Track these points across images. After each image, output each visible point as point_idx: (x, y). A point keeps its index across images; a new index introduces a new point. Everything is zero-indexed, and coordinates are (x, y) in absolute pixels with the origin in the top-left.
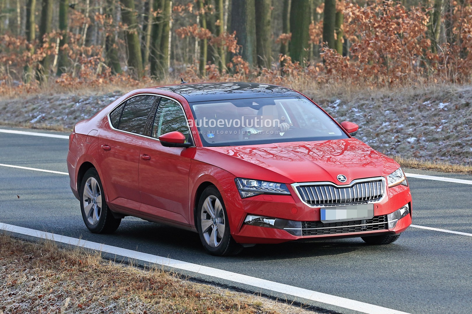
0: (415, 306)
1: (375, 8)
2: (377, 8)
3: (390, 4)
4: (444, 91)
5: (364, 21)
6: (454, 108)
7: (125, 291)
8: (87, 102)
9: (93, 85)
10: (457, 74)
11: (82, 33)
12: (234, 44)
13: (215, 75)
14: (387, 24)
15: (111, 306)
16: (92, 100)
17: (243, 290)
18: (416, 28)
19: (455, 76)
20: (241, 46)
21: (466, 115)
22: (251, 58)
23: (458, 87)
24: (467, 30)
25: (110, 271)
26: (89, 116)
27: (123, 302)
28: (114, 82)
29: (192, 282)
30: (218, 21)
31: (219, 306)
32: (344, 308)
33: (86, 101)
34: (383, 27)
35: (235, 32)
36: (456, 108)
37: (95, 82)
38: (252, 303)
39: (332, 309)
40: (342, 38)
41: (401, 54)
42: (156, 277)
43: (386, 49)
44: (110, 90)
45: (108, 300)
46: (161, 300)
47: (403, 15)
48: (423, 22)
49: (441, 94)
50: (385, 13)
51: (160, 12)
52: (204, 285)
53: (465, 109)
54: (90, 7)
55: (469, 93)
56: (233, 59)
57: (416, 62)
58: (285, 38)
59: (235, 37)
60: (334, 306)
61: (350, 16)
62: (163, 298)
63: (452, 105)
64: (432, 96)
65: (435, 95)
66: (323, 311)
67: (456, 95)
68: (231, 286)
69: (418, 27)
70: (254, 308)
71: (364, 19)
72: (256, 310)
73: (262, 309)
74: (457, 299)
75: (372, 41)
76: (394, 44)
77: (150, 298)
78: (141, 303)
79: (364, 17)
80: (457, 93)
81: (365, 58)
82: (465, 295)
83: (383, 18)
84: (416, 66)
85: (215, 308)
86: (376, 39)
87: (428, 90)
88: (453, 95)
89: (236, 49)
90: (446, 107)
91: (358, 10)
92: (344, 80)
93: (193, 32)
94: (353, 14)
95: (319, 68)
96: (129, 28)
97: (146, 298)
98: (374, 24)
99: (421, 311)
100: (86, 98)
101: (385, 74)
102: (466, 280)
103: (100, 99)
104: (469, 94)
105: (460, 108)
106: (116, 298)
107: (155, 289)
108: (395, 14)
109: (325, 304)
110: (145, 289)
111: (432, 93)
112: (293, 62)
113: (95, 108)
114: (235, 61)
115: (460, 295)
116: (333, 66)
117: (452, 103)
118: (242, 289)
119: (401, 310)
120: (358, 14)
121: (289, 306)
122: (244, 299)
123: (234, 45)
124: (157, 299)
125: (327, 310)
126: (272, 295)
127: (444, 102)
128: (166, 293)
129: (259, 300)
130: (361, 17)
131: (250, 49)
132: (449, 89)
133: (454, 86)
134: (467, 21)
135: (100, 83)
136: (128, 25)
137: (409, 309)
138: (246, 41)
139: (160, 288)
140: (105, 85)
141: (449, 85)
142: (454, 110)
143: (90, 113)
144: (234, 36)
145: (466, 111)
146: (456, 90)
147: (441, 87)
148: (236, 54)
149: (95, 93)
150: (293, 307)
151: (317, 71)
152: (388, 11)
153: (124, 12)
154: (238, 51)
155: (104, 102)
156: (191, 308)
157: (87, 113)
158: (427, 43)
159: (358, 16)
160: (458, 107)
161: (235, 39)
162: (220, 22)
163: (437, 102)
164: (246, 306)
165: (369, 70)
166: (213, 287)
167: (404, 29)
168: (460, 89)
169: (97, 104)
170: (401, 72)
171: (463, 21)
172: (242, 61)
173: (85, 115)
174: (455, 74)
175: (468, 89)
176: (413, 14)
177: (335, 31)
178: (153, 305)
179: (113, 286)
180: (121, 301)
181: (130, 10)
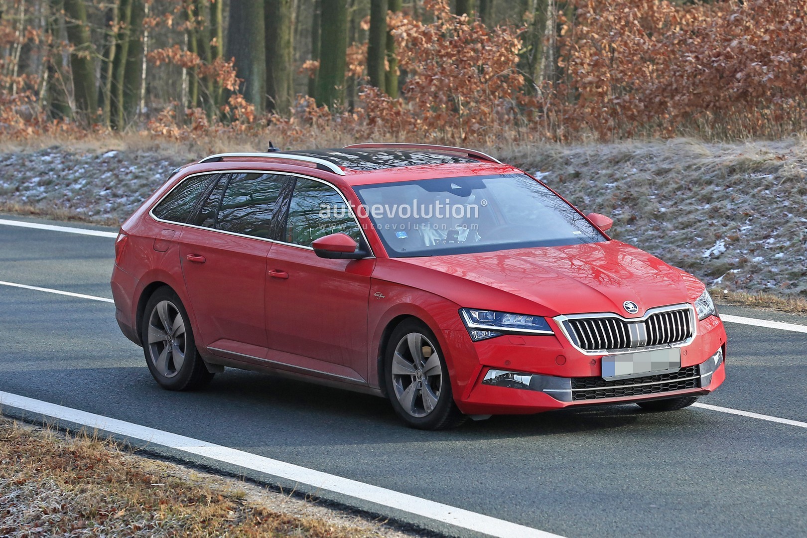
0: (482, 499)
1: (441, 28)
2: (445, 27)
3: (464, 21)
4: (542, 155)
5: (425, 46)
6: (558, 180)
7: (34, 471)
8: (8, 162)
9: (17, 137)
10: (562, 127)
11: (13, 54)
12: (231, 77)
13: (202, 124)
14: (459, 52)
15: (11, 495)
16: (15, 160)
17: (217, 472)
18: (503, 59)
19: (560, 132)
20: (243, 80)
21: (575, 191)
22: (257, 98)
23: (563, 148)
24: (578, 61)
25: (14, 438)
26: (11, 183)
27: (31, 488)
28: (50, 133)
29: (140, 457)
30: (215, 39)
31: (178, 498)
32: (372, 503)
33: (6, 161)
34: (453, 55)
35: (233, 59)
36: (561, 180)
37: (21, 133)
38: (229, 494)
39: (353, 504)
40: (396, 68)
41: (480, 97)
42: (85, 449)
43: (457, 89)
44: (42, 145)
45: (8, 486)
46: (90, 486)
47: (483, 37)
48: (513, 49)
49: (538, 158)
50: (455, 34)
51: (123, 26)
52: (159, 462)
53: (574, 182)
54: (25, 15)
55: (580, 157)
56: (230, 99)
57: (502, 108)
58: (312, 67)
59: (234, 67)
60: (356, 498)
61: (403, 38)
62: (93, 483)
63: (555, 175)
64: (525, 161)
65: (530, 160)
66: (340, 507)
67: (561, 160)
68: (200, 465)
69: (505, 56)
70: (233, 501)
71: (424, 42)
72: (235, 505)
73: (244, 503)
74: (547, 488)
75: (437, 77)
76: (469, 81)
77: (73, 483)
78: (58, 491)
79: (424, 39)
80: (561, 158)
81: (426, 103)
82: (560, 482)
83: (453, 42)
84: (503, 114)
85: (172, 502)
86: (442, 73)
87: (519, 152)
88: (556, 160)
89: (234, 84)
90: (545, 178)
91: (415, 29)
92: (394, 135)
93: (174, 57)
94: (409, 35)
95: (358, 116)
96: (79, 50)
97: (66, 482)
98: (440, 51)
99: (492, 508)
100: (6, 156)
101: (456, 127)
102: (563, 457)
103: (28, 158)
104: (580, 160)
105: (565, 180)
106: (20, 483)
107: (81, 469)
108: (471, 36)
109: (344, 495)
110: (65, 469)
111: (524, 156)
112: (318, 106)
113: (20, 172)
114: (232, 103)
115: (551, 482)
116: (378, 113)
117: (554, 172)
118: (216, 469)
119: (459, 507)
120: (415, 35)
121: (288, 499)
122: (218, 486)
123: (231, 79)
124: (83, 486)
125: (345, 505)
126: (262, 479)
127: (542, 171)
128: (98, 475)
129: (241, 487)
130: (420, 40)
131: (257, 85)
132: (551, 151)
133: (558, 146)
134: (579, 48)
135: (28, 134)
136: (75, 45)
137: (472, 505)
138: (251, 72)
139: (89, 467)
140: (36, 137)
141: (550, 144)
142: (558, 183)
143: (12, 179)
144: (231, 65)
145: (575, 184)
146: (560, 153)
147: (538, 148)
148: (234, 92)
149: (20, 148)
150: (294, 500)
151: (354, 119)
152: (461, 31)
153: (69, 25)
154: (237, 88)
155: (33, 163)
156: (135, 501)
157: (8, 180)
158: (518, 80)
159: (415, 39)
160: (563, 179)
161: (234, 70)
162: (217, 41)
163: (532, 170)
164: (221, 498)
165: (432, 120)
166: (173, 465)
167: (484, 58)
168: (566, 152)
169: (23, 165)
170: (480, 124)
171: (573, 47)
172: (244, 103)
173: (4, 183)
174: (559, 128)
175: (578, 151)
176: (498, 36)
177: (386, 58)
178: (76, 495)
179: (17, 462)
180: (28, 487)
181: (80, 22)
